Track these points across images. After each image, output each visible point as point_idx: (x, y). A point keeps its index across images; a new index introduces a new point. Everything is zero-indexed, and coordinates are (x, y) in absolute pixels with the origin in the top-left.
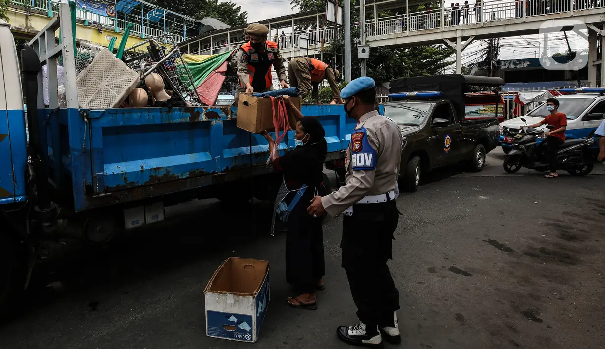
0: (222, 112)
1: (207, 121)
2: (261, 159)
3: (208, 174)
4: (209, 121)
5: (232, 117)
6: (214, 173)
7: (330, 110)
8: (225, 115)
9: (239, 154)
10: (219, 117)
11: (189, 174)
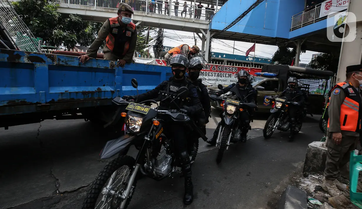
0: (48, 58)
1: (30, 63)
2: (88, 96)
3: (31, 104)
4: (32, 64)
5: (59, 62)
6: (37, 103)
7: (154, 68)
8: (51, 61)
9: (66, 91)
10: (44, 62)
11: (7, 103)
